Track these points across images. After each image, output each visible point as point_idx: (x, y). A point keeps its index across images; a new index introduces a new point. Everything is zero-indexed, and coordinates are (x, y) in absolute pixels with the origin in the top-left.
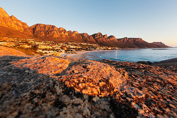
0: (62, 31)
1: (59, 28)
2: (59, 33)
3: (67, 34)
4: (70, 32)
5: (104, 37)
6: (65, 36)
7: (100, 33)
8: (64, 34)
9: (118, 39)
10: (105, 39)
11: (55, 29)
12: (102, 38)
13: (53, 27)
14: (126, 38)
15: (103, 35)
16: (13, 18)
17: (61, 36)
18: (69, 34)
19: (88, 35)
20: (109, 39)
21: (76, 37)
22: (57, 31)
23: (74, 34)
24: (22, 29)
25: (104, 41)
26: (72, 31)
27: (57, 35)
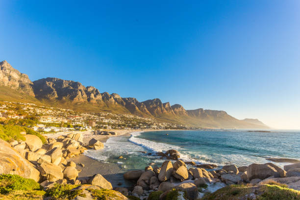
0: (92, 92)
1: (88, 87)
2: (85, 96)
3: (99, 97)
4: (106, 96)
5: (164, 106)
6: (95, 102)
7: (158, 99)
8: (95, 96)
9: (188, 111)
10: (167, 110)
12: (161, 107)
13: (76, 84)
14: (201, 110)
15: (163, 103)
17: (89, 100)
18: (103, 98)
19: (137, 102)
20: (173, 109)
21: (116, 103)
22: (84, 92)
23: (112, 98)
24: (17, 84)
25: (165, 113)
26: (110, 94)
27: (81, 98)
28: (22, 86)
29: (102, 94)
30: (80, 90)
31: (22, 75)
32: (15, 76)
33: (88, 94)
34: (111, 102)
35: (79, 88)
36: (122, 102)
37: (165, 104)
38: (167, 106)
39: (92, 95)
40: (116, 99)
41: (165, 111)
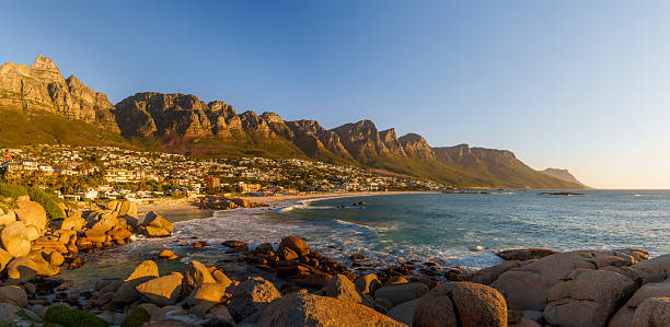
0: (221, 112)
1: (211, 104)
2: (207, 122)
3: (236, 123)
4: (249, 120)
5: (383, 139)
6: (228, 133)
7: (368, 122)
8: (227, 123)
9: (436, 149)
10: (388, 147)
11: (197, 106)
12: (375, 140)
16: (73, 82)
17: (215, 130)
18: (244, 125)
19: (320, 130)
20: (404, 145)
21: (274, 134)
22: (203, 115)
23: (264, 123)
24: (93, 113)
25: (386, 154)
26: (258, 113)
27: (199, 128)
28: (100, 116)
29: (241, 116)
30: (196, 112)
31: (97, 97)
32: (89, 100)
33: (213, 118)
34: (263, 133)
35: (194, 107)
36: (286, 131)
37: (384, 134)
38: (388, 138)
39: (221, 119)
40: (271, 126)
41: (385, 150)
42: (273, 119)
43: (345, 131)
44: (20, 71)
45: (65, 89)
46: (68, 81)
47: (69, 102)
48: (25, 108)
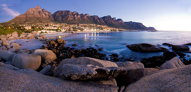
0: (75, 14)
1: (73, 12)
2: (72, 17)
3: (79, 16)
4: (82, 15)
6: (77, 19)
7: (109, 16)
8: (77, 16)
9: (125, 22)
10: (114, 22)
11: (70, 13)
12: (111, 20)
13: (68, 12)
14: (132, 22)
15: (112, 18)
17: (74, 18)
18: (81, 17)
19: (98, 18)
20: (118, 21)
21: (88, 19)
22: (71, 15)
23: (85, 16)
24: (48, 16)
25: (113, 23)
26: (84, 14)
27: (70, 18)
28: (49, 17)
29: (80, 15)
30: (70, 14)
31: (49, 13)
32: (47, 13)
33: (74, 15)
34: (85, 18)
35: (69, 13)
36: (90, 18)
37: (113, 18)
38: (114, 19)
39: (76, 16)
40: (87, 17)
41: (113, 22)
42: (87, 15)
43: (104, 18)
44: (33, 9)
45: (42, 12)
46: (42, 10)
47: (43, 14)
48: (34, 17)
